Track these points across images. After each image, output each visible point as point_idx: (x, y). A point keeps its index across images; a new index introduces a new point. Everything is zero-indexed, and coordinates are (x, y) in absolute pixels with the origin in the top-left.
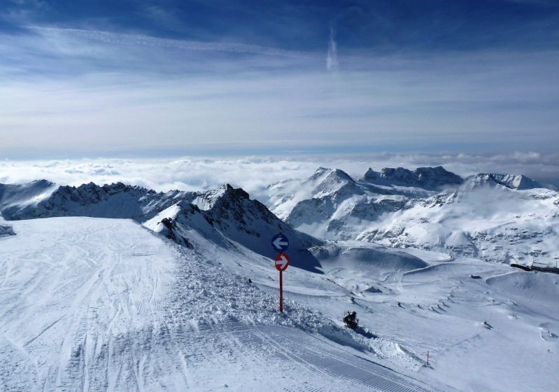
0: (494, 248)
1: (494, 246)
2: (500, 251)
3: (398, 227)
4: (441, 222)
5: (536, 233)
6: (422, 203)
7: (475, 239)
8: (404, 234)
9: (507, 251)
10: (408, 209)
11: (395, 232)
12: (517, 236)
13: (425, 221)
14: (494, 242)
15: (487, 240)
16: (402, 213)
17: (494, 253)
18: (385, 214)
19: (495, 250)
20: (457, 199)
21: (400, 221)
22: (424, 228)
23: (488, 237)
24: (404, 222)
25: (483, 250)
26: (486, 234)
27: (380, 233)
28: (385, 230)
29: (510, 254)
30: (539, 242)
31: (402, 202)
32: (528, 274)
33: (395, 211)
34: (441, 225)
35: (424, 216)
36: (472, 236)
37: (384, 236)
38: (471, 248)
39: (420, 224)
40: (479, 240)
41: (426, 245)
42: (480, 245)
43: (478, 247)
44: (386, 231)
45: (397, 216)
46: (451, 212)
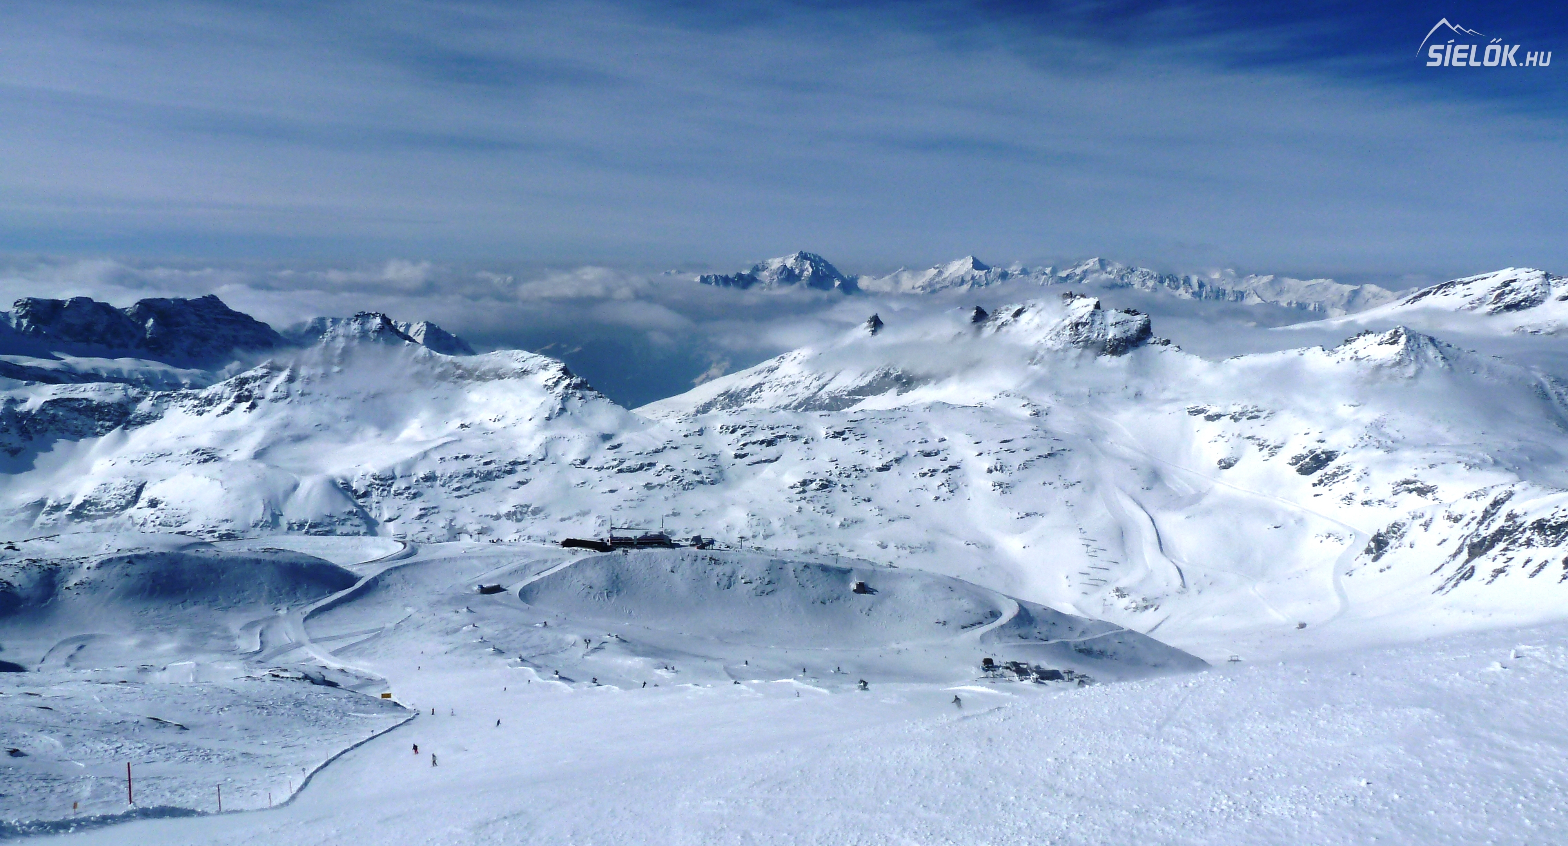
0: (418, 513)
1: (416, 507)
2: (432, 518)
3: (119, 482)
4: (259, 455)
5: (515, 463)
6: (188, 403)
7: (366, 494)
8: (143, 502)
9: (449, 516)
10: (142, 423)
11: (109, 500)
12: (470, 475)
13: (207, 456)
14: (415, 496)
15: (397, 494)
16: (123, 438)
17: (417, 527)
18: (61, 445)
19: (421, 517)
20: (297, 386)
21: (124, 464)
22: (212, 479)
23: (400, 485)
24: (139, 467)
25: (390, 520)
26: (393, 478)
27: (58, 508)
28: (71, 497)
29: (458, 524)
30: (521, 483)
31: (120, 405)
32: (608, 559)
33: (97, 435)
34: (261, 465)
35: (204, 441)
36: (355, 486)
37: (71, 517)
38: (357, 521)
39: (194, 467)
40: (375, 497)
41: (224, 528)
42: (379, 508)
43: (373, 515)
44: (77, 501)
45: (107, 451)
46: (286, 426)
